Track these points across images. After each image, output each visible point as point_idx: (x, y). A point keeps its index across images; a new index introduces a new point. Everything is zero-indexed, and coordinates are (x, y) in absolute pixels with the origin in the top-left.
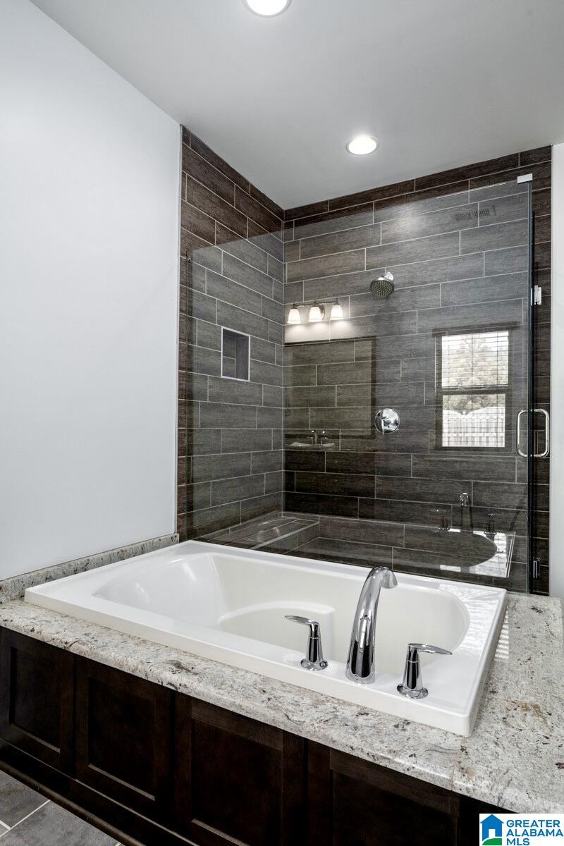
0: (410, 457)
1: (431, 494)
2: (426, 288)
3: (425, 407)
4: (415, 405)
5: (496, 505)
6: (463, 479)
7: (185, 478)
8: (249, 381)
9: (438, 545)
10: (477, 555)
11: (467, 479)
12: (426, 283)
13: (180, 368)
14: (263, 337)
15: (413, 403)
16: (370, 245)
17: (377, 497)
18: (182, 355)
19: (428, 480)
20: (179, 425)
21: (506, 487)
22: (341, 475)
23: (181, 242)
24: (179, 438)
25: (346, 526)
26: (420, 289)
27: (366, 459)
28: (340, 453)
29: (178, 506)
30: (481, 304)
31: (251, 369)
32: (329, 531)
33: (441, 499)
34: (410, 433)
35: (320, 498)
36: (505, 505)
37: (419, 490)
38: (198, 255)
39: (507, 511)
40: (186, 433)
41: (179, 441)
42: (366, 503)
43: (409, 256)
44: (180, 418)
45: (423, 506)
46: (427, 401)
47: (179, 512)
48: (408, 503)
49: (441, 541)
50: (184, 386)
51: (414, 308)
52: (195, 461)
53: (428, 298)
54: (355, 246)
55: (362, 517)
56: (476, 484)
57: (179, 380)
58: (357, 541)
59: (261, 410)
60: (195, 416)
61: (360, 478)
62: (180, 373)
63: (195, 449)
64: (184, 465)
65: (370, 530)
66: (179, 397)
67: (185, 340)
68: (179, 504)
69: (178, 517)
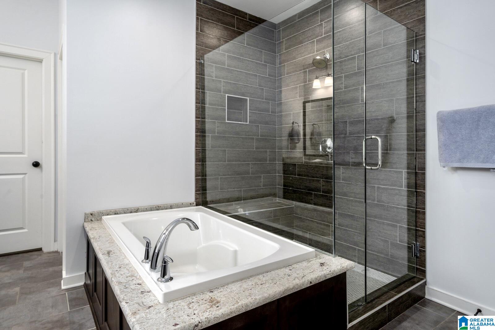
0: (340, 169)
1: (352, 193)
2: (349, 60)
3: (348, 137)
4: (343, 136)
5: (390, 203)
6: (371, 184)
7: (201, 174)
8: (248, 123)
9: (357, 226)
10: (379, 236)
11: (373, 184)
12: (348, 56)
13: (196, 117)
14: (259, 98)
15: (342, 134)
16: (318, 37)
17: (322, 193)
18: (198, 111)
19: (351, 184)
20: (196, 147)
21: (397, 191)
22: (304, 178)
23: (196, 53)
24: (196, 153)
25: (307, 209)
26: (345, 60)
27: (316, 169)
28: (304, 165)
29: (196, 188)
30: (381, 67)
31: (250, 117)
32: (299, 211)
33: (358, 196)
34: (340, 153)
35: (295, 192)
36: (396, 204)
37: (345, 189)
38: (208, 58)
39: (398, 208)
40: (201, 151)
41: (196, 155)
42: (317, 196)
43: (339, 41)
44: (196, 143)
45: (348, 200)
46: (349, 133)
47: (196, 191)
48: (340, 198)
49: (358, 224)
50: (199, 127)
51: (342, 73)
52: (207, 165)
53: (349, 66)
54: (310, 39)
55: (315, 204)
56: (378, 188)
57: (196, 124)
58: (312, 218)
59: (257, 139)
60: (207, 142)
61: (313, 180)
62: (196, 120)
63: (207, 159)
64: (200, 167)
65: (319, 212)
66: (196, 133)
67: (199, 103)
68: (196, 187)
69: (196, 193)
